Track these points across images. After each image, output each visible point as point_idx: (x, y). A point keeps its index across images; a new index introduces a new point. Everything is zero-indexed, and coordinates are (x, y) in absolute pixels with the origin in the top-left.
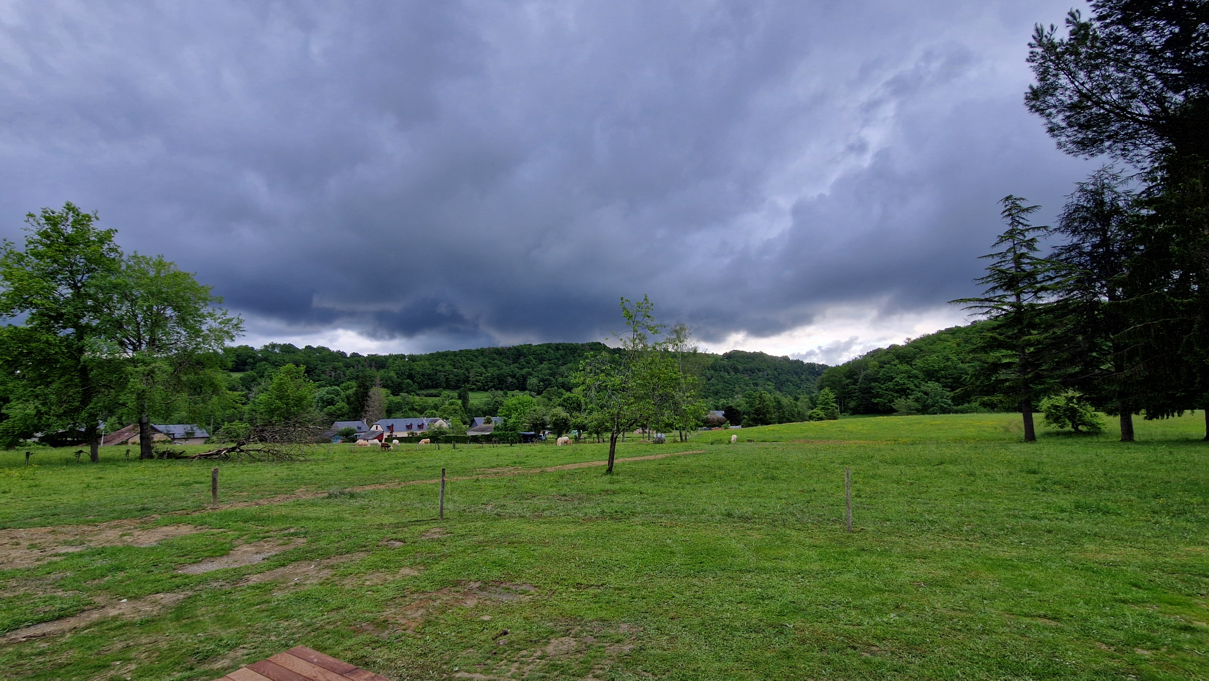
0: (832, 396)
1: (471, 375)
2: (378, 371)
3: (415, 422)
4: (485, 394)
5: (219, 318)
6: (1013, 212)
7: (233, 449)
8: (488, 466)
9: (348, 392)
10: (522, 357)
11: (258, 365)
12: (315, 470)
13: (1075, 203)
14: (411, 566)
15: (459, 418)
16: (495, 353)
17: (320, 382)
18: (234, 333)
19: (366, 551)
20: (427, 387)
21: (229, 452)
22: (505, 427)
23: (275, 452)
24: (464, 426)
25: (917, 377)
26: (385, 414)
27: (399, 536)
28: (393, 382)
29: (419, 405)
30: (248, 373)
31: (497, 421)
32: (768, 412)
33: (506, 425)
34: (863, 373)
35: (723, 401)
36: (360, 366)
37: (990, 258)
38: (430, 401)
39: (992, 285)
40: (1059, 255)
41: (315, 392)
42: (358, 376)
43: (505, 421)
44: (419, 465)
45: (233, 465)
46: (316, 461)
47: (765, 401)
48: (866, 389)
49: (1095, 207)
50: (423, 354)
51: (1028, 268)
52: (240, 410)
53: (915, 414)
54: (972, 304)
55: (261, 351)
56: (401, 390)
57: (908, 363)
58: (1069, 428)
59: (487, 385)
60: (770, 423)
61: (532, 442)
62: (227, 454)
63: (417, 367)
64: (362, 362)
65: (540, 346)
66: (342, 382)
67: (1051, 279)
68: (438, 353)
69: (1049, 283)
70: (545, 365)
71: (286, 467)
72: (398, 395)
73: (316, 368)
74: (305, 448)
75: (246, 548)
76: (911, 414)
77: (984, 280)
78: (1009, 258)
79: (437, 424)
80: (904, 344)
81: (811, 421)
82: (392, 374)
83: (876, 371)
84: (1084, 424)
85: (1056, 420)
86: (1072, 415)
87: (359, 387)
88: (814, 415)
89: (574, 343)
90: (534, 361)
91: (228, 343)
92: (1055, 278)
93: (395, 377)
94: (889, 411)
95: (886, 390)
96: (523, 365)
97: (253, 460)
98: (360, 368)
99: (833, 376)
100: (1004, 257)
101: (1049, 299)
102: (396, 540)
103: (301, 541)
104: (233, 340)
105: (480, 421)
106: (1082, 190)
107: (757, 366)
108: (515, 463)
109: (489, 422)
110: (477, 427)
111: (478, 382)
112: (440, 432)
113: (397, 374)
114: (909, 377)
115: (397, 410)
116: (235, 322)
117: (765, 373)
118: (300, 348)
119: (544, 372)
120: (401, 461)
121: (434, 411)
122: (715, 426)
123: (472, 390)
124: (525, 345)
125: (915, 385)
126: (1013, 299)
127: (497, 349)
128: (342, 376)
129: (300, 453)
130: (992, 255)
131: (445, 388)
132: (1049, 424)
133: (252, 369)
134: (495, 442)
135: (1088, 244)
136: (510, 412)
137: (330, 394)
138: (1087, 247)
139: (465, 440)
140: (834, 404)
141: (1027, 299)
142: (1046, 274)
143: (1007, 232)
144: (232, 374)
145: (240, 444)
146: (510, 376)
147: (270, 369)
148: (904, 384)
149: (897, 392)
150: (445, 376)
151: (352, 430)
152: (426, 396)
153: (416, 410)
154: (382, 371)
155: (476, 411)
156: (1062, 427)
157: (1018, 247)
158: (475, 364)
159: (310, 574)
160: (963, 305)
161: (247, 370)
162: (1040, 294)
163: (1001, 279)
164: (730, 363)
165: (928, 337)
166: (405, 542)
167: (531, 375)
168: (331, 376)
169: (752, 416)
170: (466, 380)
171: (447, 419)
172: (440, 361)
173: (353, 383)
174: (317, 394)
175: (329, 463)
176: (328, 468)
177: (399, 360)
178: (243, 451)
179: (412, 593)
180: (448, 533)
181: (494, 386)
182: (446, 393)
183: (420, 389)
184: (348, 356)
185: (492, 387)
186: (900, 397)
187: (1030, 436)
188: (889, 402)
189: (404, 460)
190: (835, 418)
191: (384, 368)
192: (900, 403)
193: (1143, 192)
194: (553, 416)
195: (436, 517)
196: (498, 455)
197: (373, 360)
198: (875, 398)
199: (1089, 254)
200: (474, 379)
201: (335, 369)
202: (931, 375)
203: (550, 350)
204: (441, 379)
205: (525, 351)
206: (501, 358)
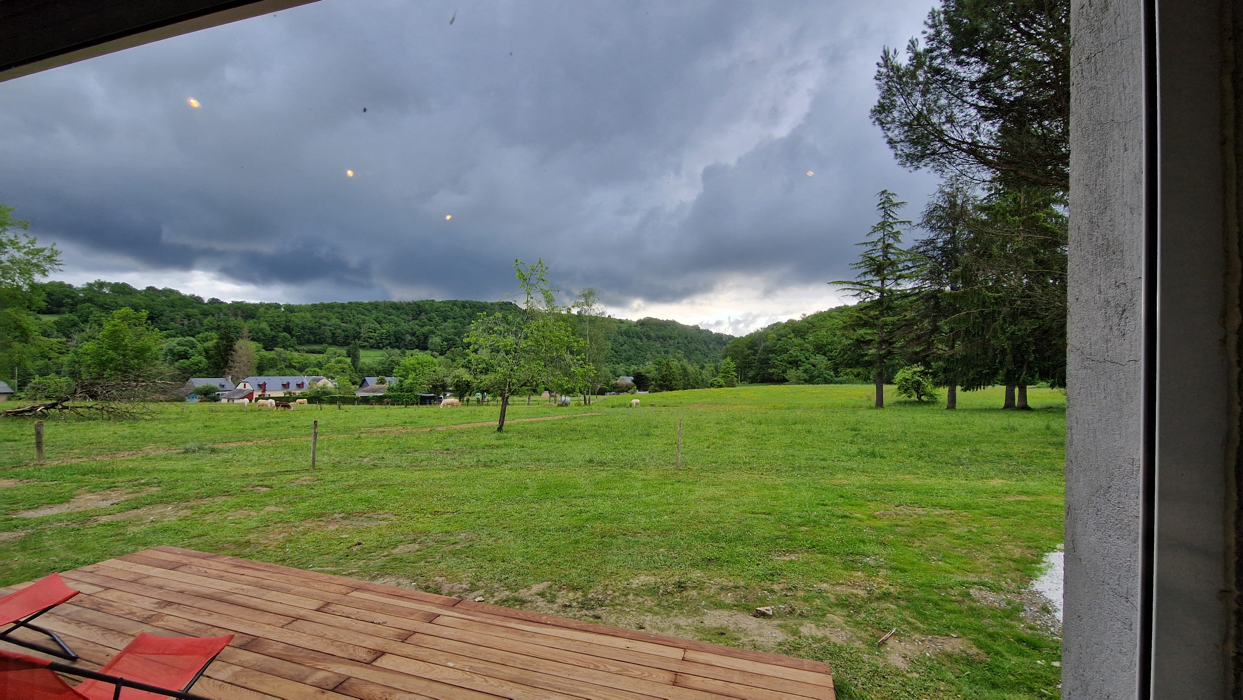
0: (733, 365)
1: (362, 331)
2: (245, 322)
3: (293, 380)
4: (380, 352)
5: (24, 247)
6: (886, 205)
7: (53, 406)
8: (375, 425)
9: (206, 345)
10: (423, 314)
11: (79, 307)
12: (167, 428)
13: (935, 202)
14: (276, 505)
15: (348, 377)
16: (391, 307)
17: (168, 331)
18: (48, 266)
19: (230, 495)
20: (309, 342)
21: (47, 408)
22: (401, 388)
23: (110, 410)
24: (353, 387)
25: (808, 350)
26: (255, 371)
27: (266, 483)
28: (265, 335)
29: (299, 363)
30: (66, 316)
31: (392, 381)
32: (674, 379)
33: (402, 386)
34: (763, 345)
35: (634, 367)
36: (222, 314)
37: (865, 245)
38: (312, 358)
39: (864, 270)
40: (918, 248)
41: (161, 343)
42: (219, 326)
43: (401, 381)
44: (295, 424)
45: (54, 423)
46: (168, 421)
47: (671, 368)
48: (764, 359)
49: (950, 208)
50: (303, 304)
51: (892, 257)
52: (56, 361)
53: (802, 384)
54: (845, 286)
55: (83, 290)
56: (276, 345)
57: (801, 337)
58: (914, 398)
59: (382, 343)
60: (675, 390)
61: (430, 404)
62: (44, 411)
63: (296, 319)
64: (224, 310)
65: (444, 302)
66: (199, 333)
67: (909, 268)
68: (323, 305)
69: (907, 272)
70: (449, 323)
71: (127, 425)
72: (271, 350)
73: (162, 315)
74: (152, 406)
75: (89, 496)
76: (799, 384)
77: (858, 265)
78: (879, 247)
79: (321, 384)
80: (800, 319)
81: (712, 389)
82: (264, 325)
83: (774, 343)
84: (925, 394)
85: (906, 391)
86: (918, 387)
87: (221, 338)
88: (715, 383)
89: (482, 301)
90: (437, 319)
91: (38, 278)
92: (912, 267)
93: (268, 329)
94: (782, 381)
95: (781, 361)
96: (424, 322)
97: (81, 418)
98: (222, 317)
99: (736, 346)
100: (875, 246)
101: (907, 285)
102: (262, 486)
103: (154, 490)
104: (45, 275)
105: (372, 381)
106: (941, 192)
107: (669, 334)
108: (406, 423)
109: (382, 382)
110: (368, 388)
111: (371, 339)
112: (324, 392)
113: (271, 326)
114: (802, 350)
115: (271, 367)
116: (47, 253)
117: (676, 341)
118: (139, 289)
119: (448, 331)
120: (273, 420)
121: (317, 369)
122: (623, 391)
123: (364, 347)
124: (427, 301)
125: (806, 358)
126: (878, 284)
127: (395, 304)
128: (198, 325)
129: (145, 410)
130: (866, 243)
131: (330, 344)
132: (900, 394)
133: (71, 312)
134: (388, 403)
135: (941, 240)
136: (408, 372)
137: (183, 345)
138: (940, 243)
139: (353, 401)
140: (734, 373)
141: (890, 285)
142: (906, 263)
143: (879, 223)
144: (41, 316)
145: (61, 400)
146: (409, 333)
147: (97, 313)
148: (797, 356)
149: (790, 363)
150: (331, 331)
151: (213, 388)
152: (307, 352)
153: (294, 367)
154: (251, 322)
155: (368, 371)
156: (909, 397)
157: (887, 238)
158: (367, 318)
159: (167, 514)
160: (840, 287)
161: (64, 313)
162: (899, 281)
163: (871, 265)
164: (643, 330)
165: (821, 313)
166: (272, 488)
167: (434, 333)
168: (183, 325)
169: (659, 382)
170: (357, 336)
171: (332, 378)
172: (324, 313)
173: (214, 334)
174: (165, 345)
175: (184, 422)
176: (181, 426)
177: (273, 310)
178: (67, 408)
179: (276, 523)
180: (318, 480)
181: (390, 344)
182: (332, 349)
183: (300, 344)
184: (206, 301)
185: (388, 345)
186: (792, 368)
187: (880, 403)
188: (783, 372)
189: (278, 420)
190: (733, 386)
191: (253, 318)
192: (791, 373)
193: (985, 199)
194: (455, 377)
195: (307, 468)
196: (388, 416)
197: (239, 308)
198: (771, 368)
199: (941, 249)
200: (366, 335)
201: (188, 317)
202: (820, 349)
203: (455, 308)
204: (326, 333)
205: (427, 307)
206: (399, 313)
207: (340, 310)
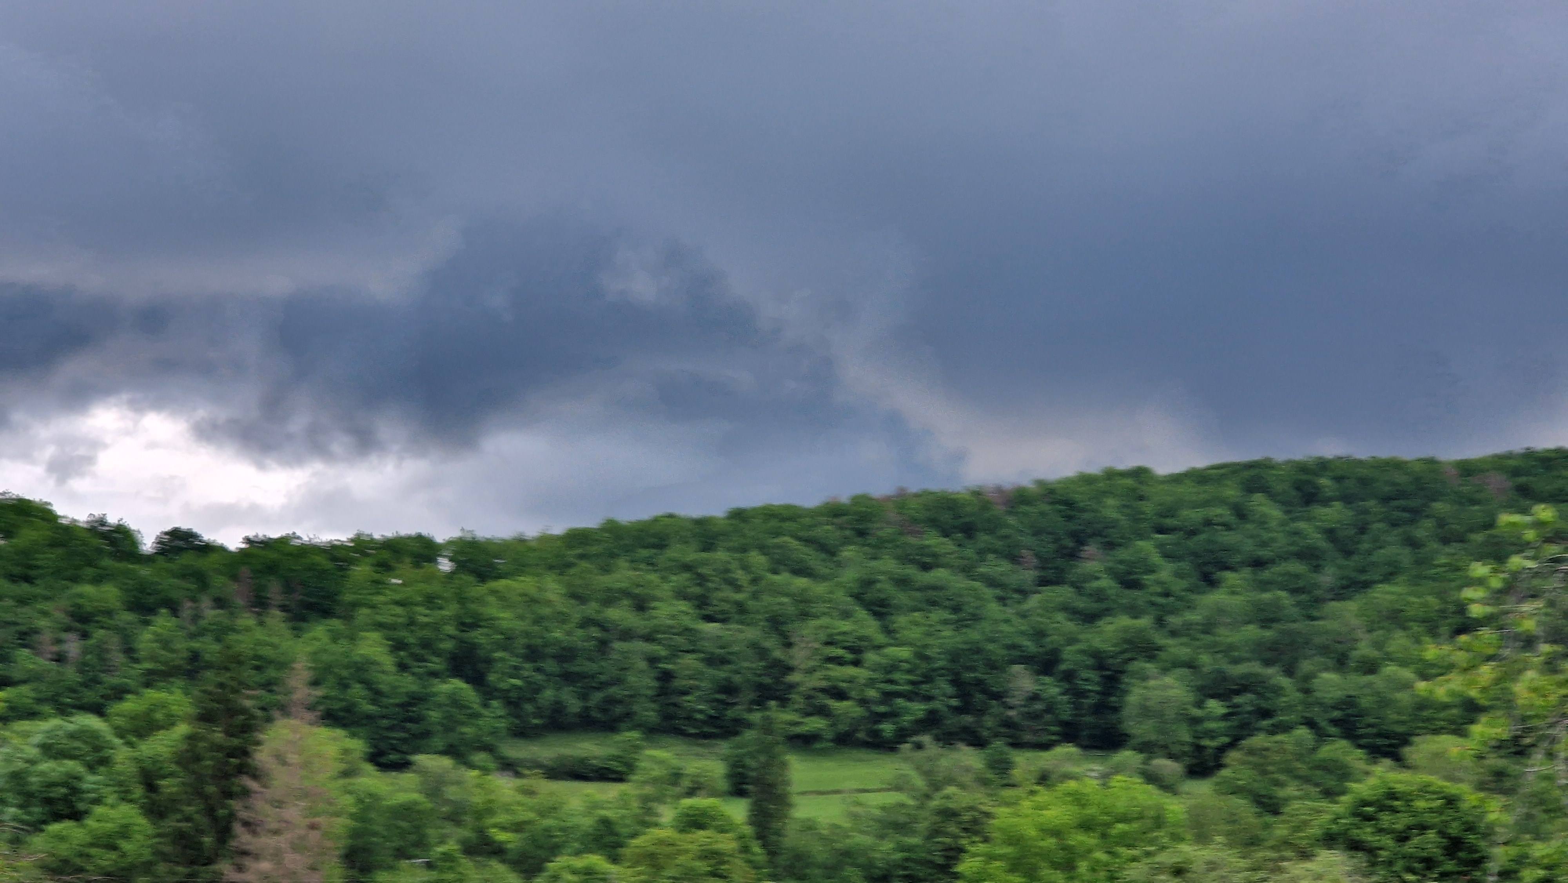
1: (797, 655)
2: (297, 632)
4: (884, 767)
9: (149, 747)
10: (1091, 549)
16: (933, 523)
17: (8, 692)
20: (559, 724)
28: (376, 695)
29: (517, 827)
36: (206, 599)
38: (576, 803)
42: (196, 656)
56: (422, 739)
59: (894, 714)
63: (501, 607)
65: (1199, 477)
66: (120, 693)
68: (612, 529)
70: (1234, 593)
72: (402, 766)
82: (373, 647)
87: (206, 717)
90: (1166, 572)
93: (388, 661)
96: (1099, 595)
98: (209, 611)
111: (840, 695)
113: (398, 646)
115: (401, 854)
119: (1226, 635)
123: (807, 742)
124: (1111, 475)
128: (117, 656)
131: (653, 732)
137: (62, 754)
150: (653, 660)
152: (552, 773)
153: (497, 851)
154: (319, 633)
158: (819, 589)
168: (60, 658)
170: (774, 686)
172: (623, 572)
173: (176, 698)
177: (406, 568)
182: (659, 756)
183: (522, 733)
184: (148, 543)
185: (921, 725)
191: (326, 613)
197: (271, 569)
200: (815, 681)
203: (1260, 504)
204: (632, 679)
205: (1110, 509)
206: (969, 552)
207: (692, 555)
